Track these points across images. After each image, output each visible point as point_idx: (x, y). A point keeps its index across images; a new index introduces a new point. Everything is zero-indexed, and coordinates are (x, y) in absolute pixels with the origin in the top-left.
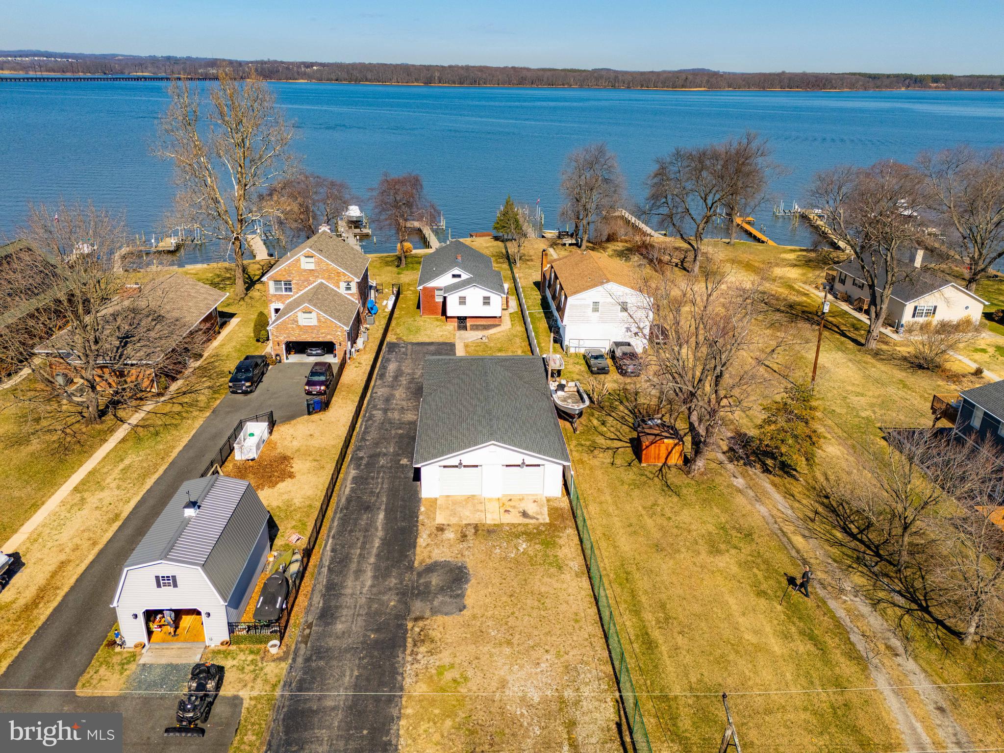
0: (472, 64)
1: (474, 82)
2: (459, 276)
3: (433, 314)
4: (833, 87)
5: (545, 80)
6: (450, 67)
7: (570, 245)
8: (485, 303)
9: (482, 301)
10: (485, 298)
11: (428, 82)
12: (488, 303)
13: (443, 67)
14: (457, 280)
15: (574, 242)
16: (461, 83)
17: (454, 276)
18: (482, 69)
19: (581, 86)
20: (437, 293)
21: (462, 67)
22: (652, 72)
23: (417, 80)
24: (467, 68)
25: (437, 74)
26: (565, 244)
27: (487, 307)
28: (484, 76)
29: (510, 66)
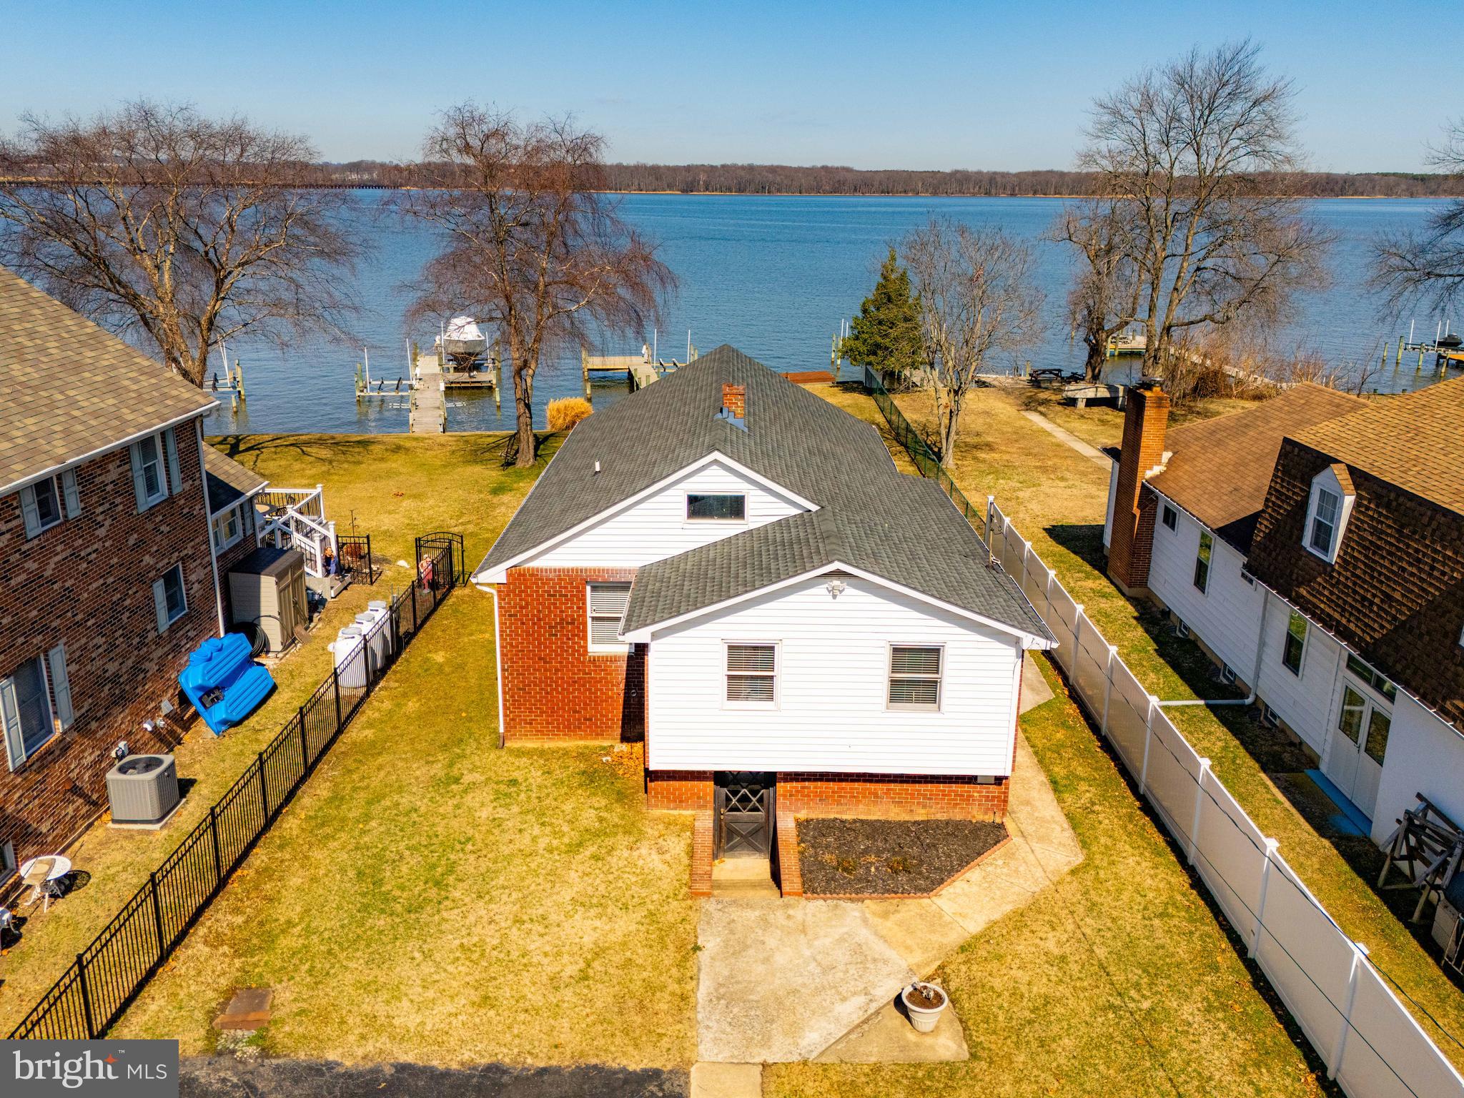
0: (758, 162)
1: (762, 189)
2: (733, 507)
3: (570, 728)
4: (1355, 193)
5: (876, 184)
6: (723, 166)
7: (1091, 403)
8: (900, 692)
9: (880, 672)
10: (902, 655)
11: (689, 188)
12: (928, 692)
13: (712, 166)
14: (717, 530)
15: (1103, 393)
16: (741, 190)
17: (699, 506)
18: (773, 170)
19: (935, 193)
20: (593, 603)
21: (743, 168)
22: (1051, 172)
23: (670, 187)
24: (751, 168)
25: (703, 177)
26: (1071, 402)
27: (913, 716)
28: (778, 179)
29: (819, 165)
